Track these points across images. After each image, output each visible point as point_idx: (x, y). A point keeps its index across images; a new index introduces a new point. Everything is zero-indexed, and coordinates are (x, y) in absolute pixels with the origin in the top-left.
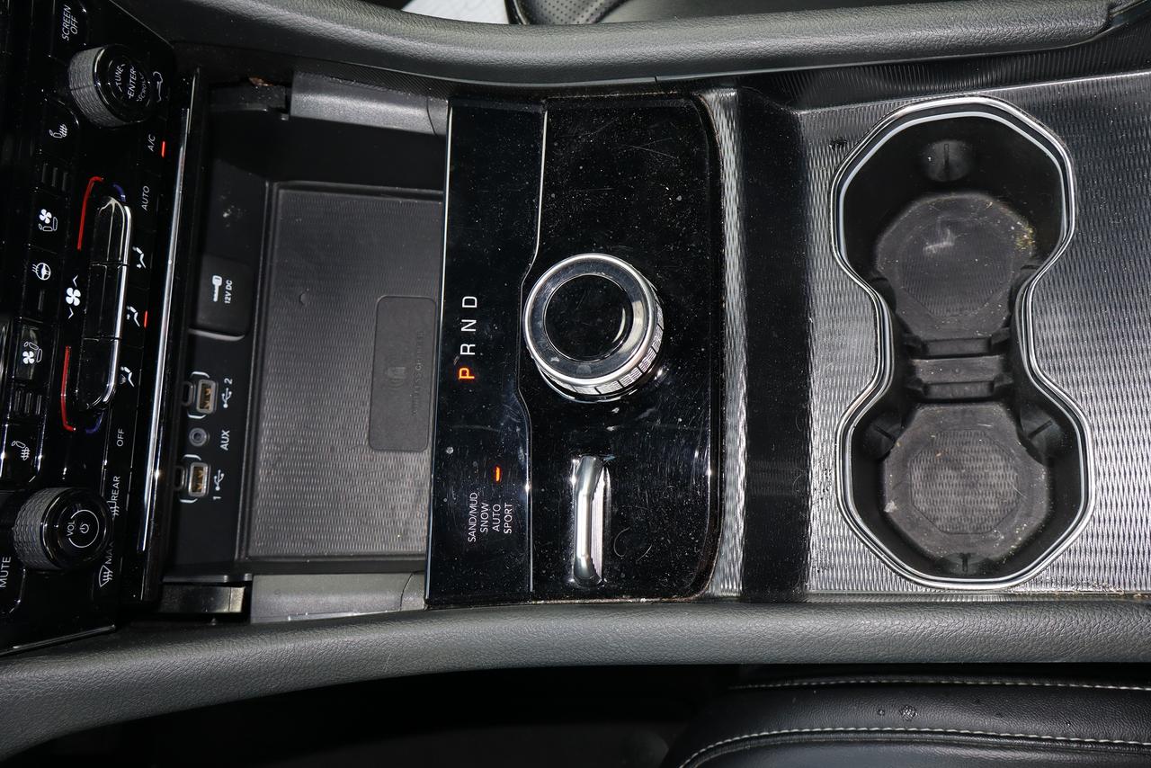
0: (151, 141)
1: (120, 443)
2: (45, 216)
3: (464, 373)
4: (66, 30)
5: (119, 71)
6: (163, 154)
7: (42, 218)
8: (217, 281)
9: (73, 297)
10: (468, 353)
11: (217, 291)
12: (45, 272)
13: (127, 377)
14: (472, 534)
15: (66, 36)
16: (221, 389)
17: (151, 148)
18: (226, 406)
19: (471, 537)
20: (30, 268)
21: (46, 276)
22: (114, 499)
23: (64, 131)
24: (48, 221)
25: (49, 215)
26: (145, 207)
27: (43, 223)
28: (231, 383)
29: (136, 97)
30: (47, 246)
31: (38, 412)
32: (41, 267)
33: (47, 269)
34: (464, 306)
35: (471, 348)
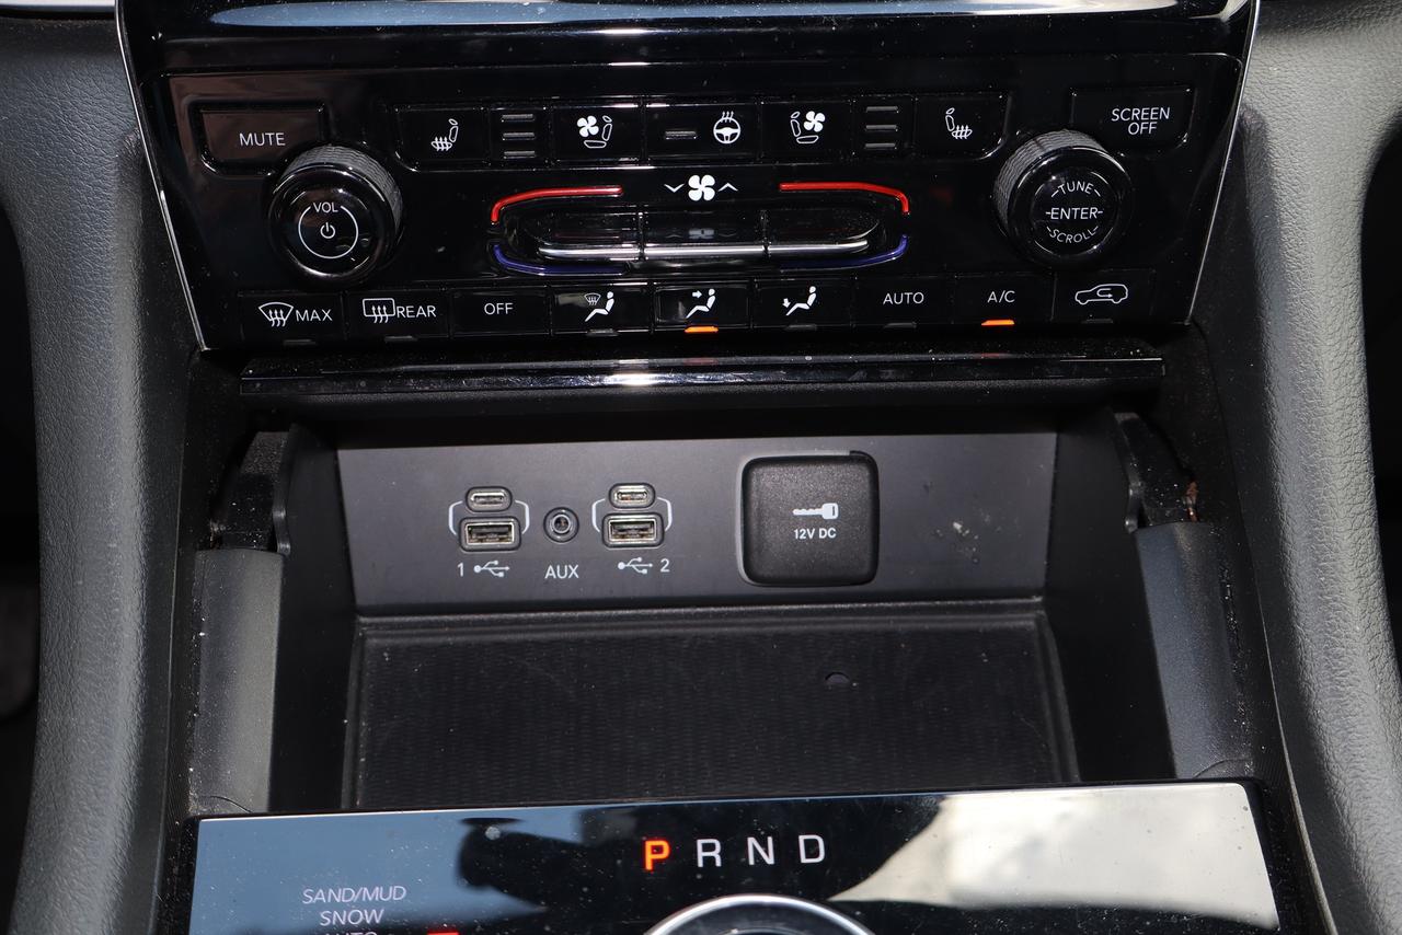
0: (1005, 295)
1: (490, 309)
2: (815, 121)
3: (658, 850)
4: (1127, 115)
5: (1086, 188)
6: (988, 323)
7: (810, 115)
8: (829, 511)
9: (702, 188)
10: (701, 854)
11: (811, 512)
12: (727, 133)
13: (598, 306)
14: (321, 896)
15: (1117, 115)
16: (648, 554)
17: (992, 297)
18: (621, 566)
19: (313, 895)
20: (727, 109)
21: (721, 136)
22: (399, 311)
23: (962, 132)
24: (808, 126)
25: (819, 128)
26: (888, 299)
27: (803, 119)
28: (663, 570)
29: (1054, 225)
30: (768, 132)
31: (511, 154)
32: (733, 126)
33: (733, 136)
34: (802, 838)
35: (713, 858)
